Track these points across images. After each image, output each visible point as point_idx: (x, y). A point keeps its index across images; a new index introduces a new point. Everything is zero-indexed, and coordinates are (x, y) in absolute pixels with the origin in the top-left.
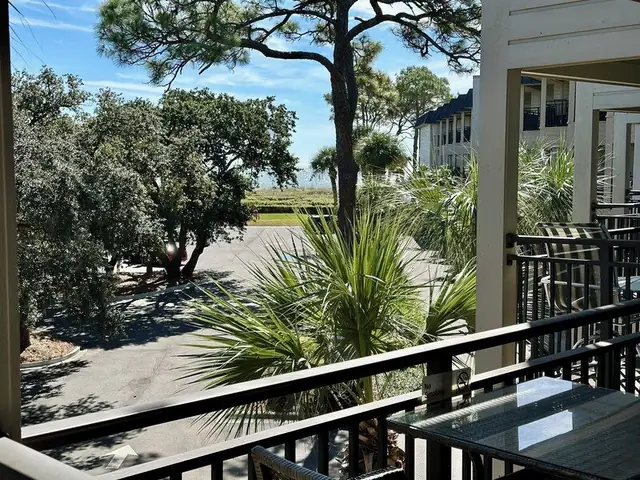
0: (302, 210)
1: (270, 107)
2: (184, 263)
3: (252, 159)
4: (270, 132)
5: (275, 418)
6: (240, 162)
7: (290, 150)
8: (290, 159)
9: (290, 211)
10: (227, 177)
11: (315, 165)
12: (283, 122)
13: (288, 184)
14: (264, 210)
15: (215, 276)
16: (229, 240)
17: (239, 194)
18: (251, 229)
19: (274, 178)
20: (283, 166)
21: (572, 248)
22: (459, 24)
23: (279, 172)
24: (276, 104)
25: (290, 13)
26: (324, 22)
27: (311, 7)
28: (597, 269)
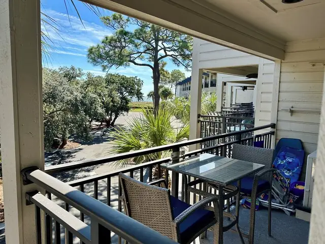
1: (136, 79)
2: (111, 122)
3: (131, 93)
4: (136, 86)
6: (127, 94)
7: (141, 91)
8: (141, 94)
9: (140, 108)
10: (123, 98)
11: (148, 96)
12: (140, 83)
13: (141, 101)
14: (136, 108)
15: (120, 125)
17: (127, 103)
18: (130, 112)
19: (137, 99)
20: (139, 95)
21: (215, 119)
22: (188, 58)
23: (138, 97)
24: (138, 78)
25: (142, 53)
26: (151, 56)
27: (148, 52)
28: (222, 124)
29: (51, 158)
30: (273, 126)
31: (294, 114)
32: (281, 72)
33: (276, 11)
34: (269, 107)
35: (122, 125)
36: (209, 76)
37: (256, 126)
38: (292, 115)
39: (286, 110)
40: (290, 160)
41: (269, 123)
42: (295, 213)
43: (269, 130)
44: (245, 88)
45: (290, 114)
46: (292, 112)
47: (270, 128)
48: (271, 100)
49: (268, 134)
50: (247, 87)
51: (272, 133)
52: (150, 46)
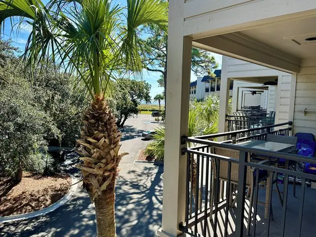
0: (150, 111)
1: (145, 83)
2: (121, 123)
3: (139, 96)
4: (145, 90)
5: (148, 162)
6: (136, 97)
7: (149, 94)
8: (149, 97)
9: (147, 110)
10: (134, 101)
11: (155, 99)
12: (148, 87)
13: (149, 104)
14: (142, 110)
15: (129, 127)
16: (134, 117)
17: (136, 106)
18: (139, 115)
19: (145, 102)
20: (147, 98)
21: (241, 118)
22: (198, 64)
23: (147, 100)
24: (146, 82)
25: (153, 60)
26: (161, 62)
27: (158, 58)
28: (246, 122)
29: (70, 156)
30: (290, 123)
31: (307, 114)
32: (296, 82)
33: (299, 44)
34: (287, 109)
35: (131, 127)
36: (215, 81)
37: (276, 123)
38: (305, 115)
39: (301, 112)
40: (305, 149)
41: (287, 121)
42: (311, 185)
43: (287, 126)
44: (254, 93)
45: (304, 114)
46: (306, 113)
47: (287, 125)
48: (289, 104)
49: (287, 129)
50: (256, 91)
51: (290, 129)
52: (161, 52)
